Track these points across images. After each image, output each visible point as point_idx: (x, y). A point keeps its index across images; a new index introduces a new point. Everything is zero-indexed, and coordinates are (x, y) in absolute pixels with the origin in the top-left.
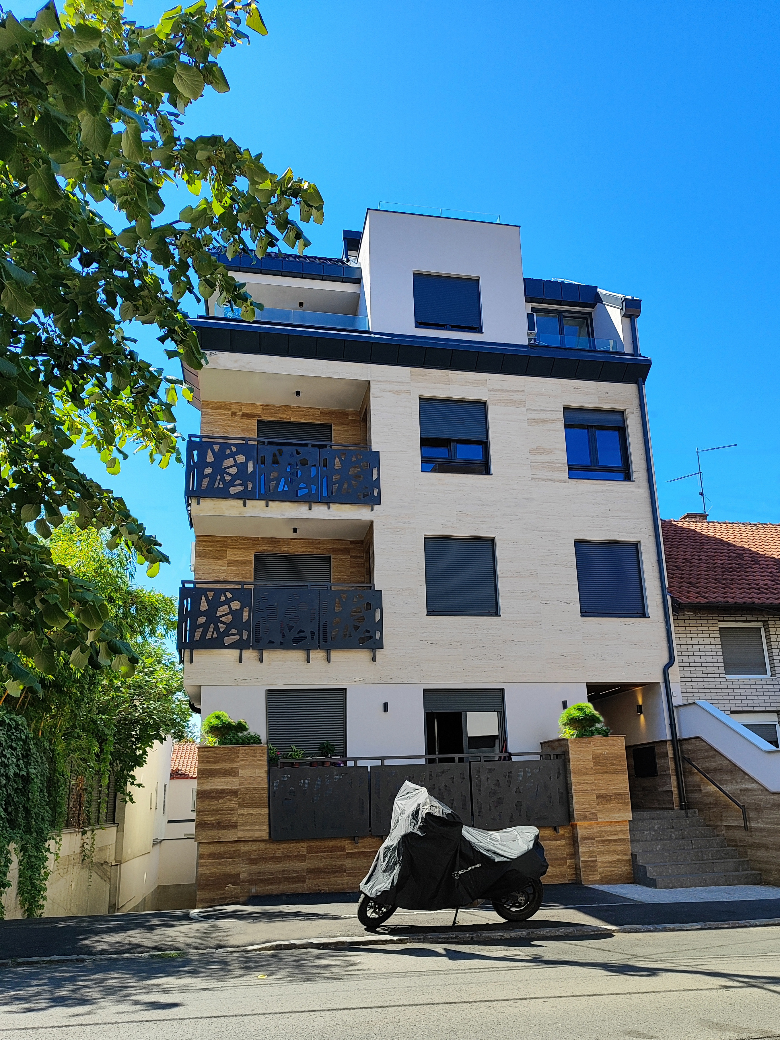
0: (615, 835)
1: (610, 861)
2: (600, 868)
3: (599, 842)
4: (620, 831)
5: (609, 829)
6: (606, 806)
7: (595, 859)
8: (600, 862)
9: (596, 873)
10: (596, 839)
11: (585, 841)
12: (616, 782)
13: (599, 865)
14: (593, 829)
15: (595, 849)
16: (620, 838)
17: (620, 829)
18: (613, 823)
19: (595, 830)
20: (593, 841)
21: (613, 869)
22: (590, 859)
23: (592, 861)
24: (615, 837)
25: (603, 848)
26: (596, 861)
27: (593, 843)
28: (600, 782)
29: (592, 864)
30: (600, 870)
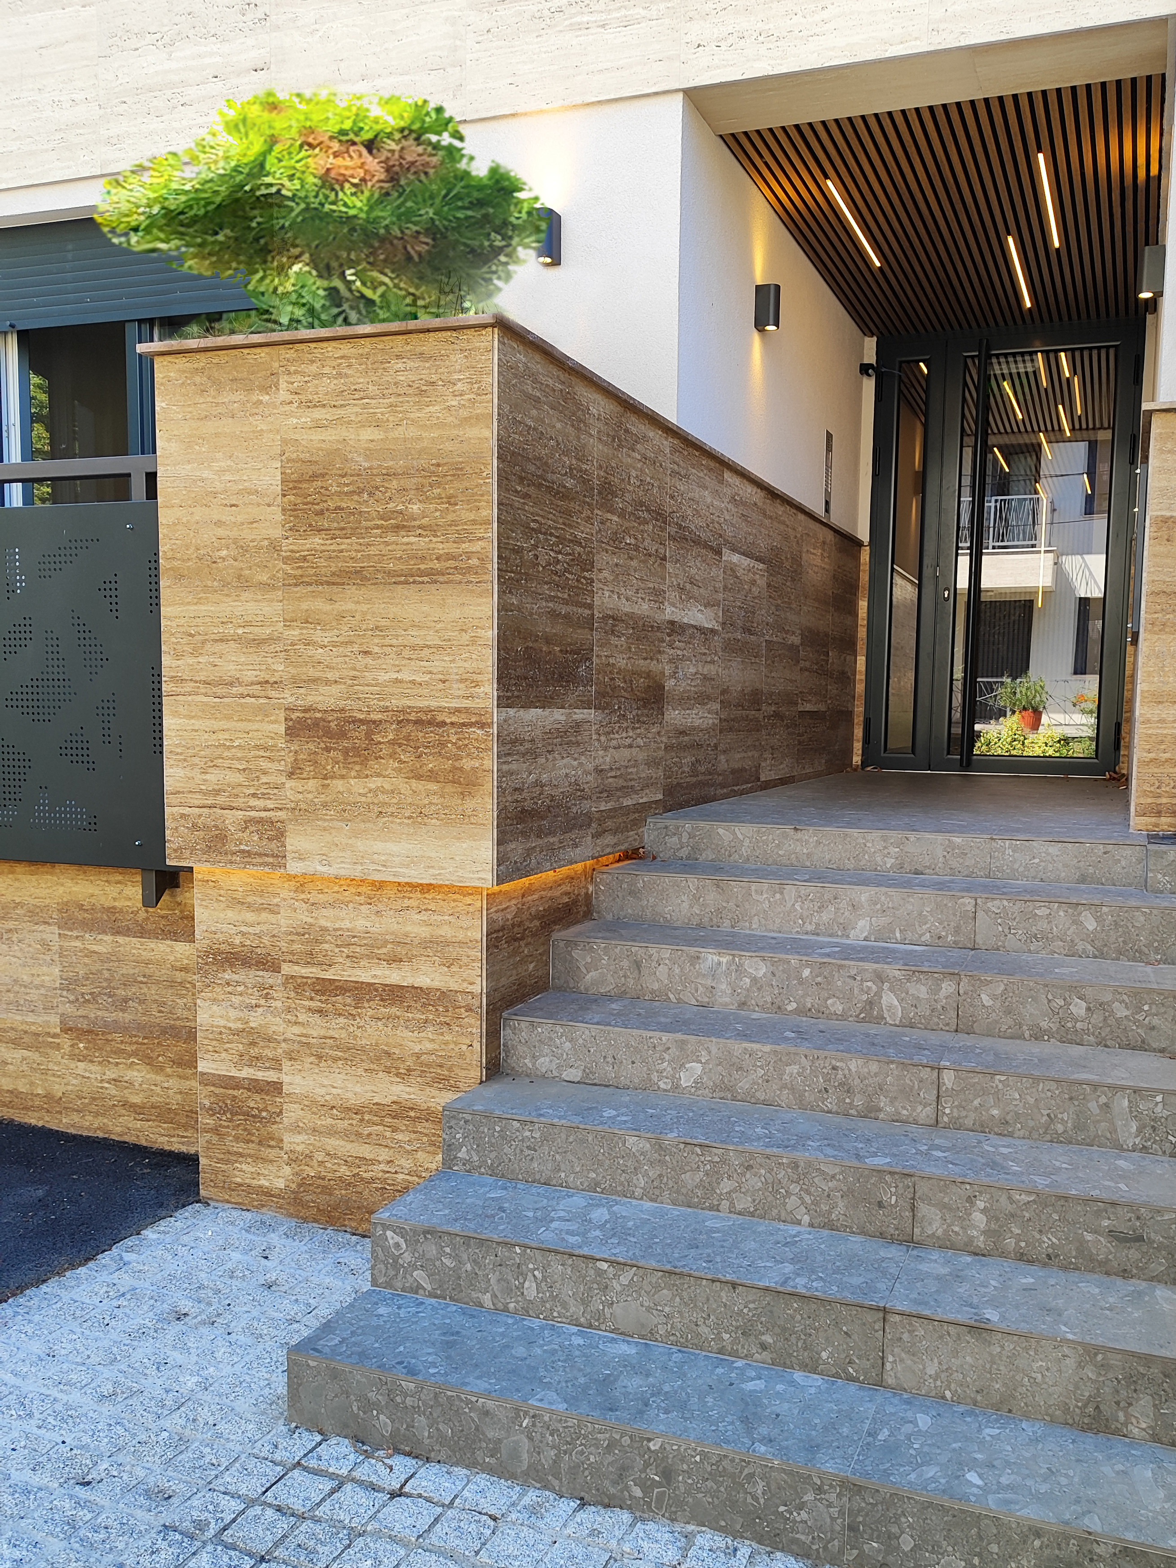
0: (394, 960)
1: (353, 1101)
2: (297, 1129)
3: (298, 985)
4: (427, 944)
5: (361, 924)
6: (338, 785)
7: (271, 1076)
8: (297, 1099)
9: (272, 1153)
10: (286, 969)
11: (227, 975)
12: (416, 637)
13: (292, 1113)
14: (273, 910)
15: (277, 1025)
16: (423, 981)
17: (424, 932)
18: (390, 892)
19: (284, 921)
20: (268, 978)
21: (366, 1151)
22: (246, 1073)
23: (256, 1087)
24: (394, 976)
25: (317, 1028)
26: (276, 1088)
27: (265, 991)
28: (318, 636)
29: (254, 1102)
30: (295, 1142)
